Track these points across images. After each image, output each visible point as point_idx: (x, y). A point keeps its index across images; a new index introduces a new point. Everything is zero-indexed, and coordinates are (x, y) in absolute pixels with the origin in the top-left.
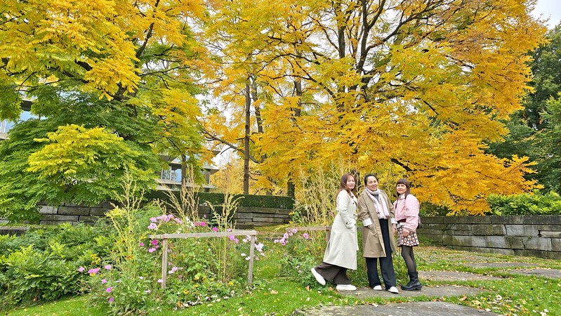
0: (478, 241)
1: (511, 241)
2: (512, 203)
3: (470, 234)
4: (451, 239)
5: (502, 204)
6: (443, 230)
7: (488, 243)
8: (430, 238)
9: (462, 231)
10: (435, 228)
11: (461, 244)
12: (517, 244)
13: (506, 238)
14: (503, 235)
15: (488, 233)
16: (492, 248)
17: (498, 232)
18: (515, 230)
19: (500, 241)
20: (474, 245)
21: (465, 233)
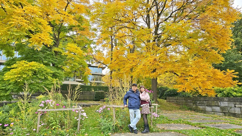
0: (208, 109)
1: (223, 109)
2: (225, 91)
3: (205, 105)
4: (197, 107)
5: (220, 92)
6: (194, 103)
7: (212, 109)
8: (188, 107)
9: (202, 104)
10: (190, 102)
11: (201, 110)
12: (225, 110)
13: (220, 108)
14: (219, 106)
15: (213, 105)
16: (214, 112)
17: (217, 105)
18: (224, 104)
19: (218, 109)
20: (207, 110)
21: (203, 105)
